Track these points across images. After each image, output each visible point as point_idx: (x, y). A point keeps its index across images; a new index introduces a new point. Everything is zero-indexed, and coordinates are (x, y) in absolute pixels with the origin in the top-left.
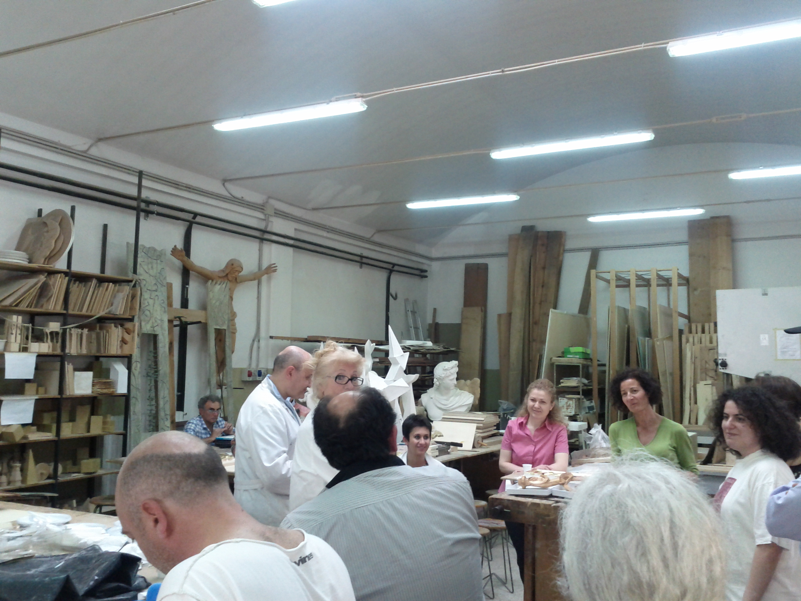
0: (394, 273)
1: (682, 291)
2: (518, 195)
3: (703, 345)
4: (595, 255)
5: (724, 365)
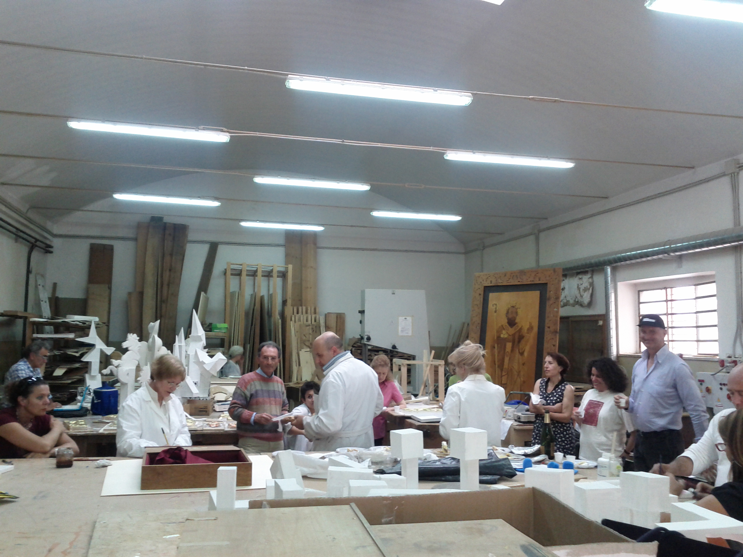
0: (37, 248)
1: (279, 281)
2: (220, 202)
3: (301, 322)
4: (214, 248)
5: (369, 339)
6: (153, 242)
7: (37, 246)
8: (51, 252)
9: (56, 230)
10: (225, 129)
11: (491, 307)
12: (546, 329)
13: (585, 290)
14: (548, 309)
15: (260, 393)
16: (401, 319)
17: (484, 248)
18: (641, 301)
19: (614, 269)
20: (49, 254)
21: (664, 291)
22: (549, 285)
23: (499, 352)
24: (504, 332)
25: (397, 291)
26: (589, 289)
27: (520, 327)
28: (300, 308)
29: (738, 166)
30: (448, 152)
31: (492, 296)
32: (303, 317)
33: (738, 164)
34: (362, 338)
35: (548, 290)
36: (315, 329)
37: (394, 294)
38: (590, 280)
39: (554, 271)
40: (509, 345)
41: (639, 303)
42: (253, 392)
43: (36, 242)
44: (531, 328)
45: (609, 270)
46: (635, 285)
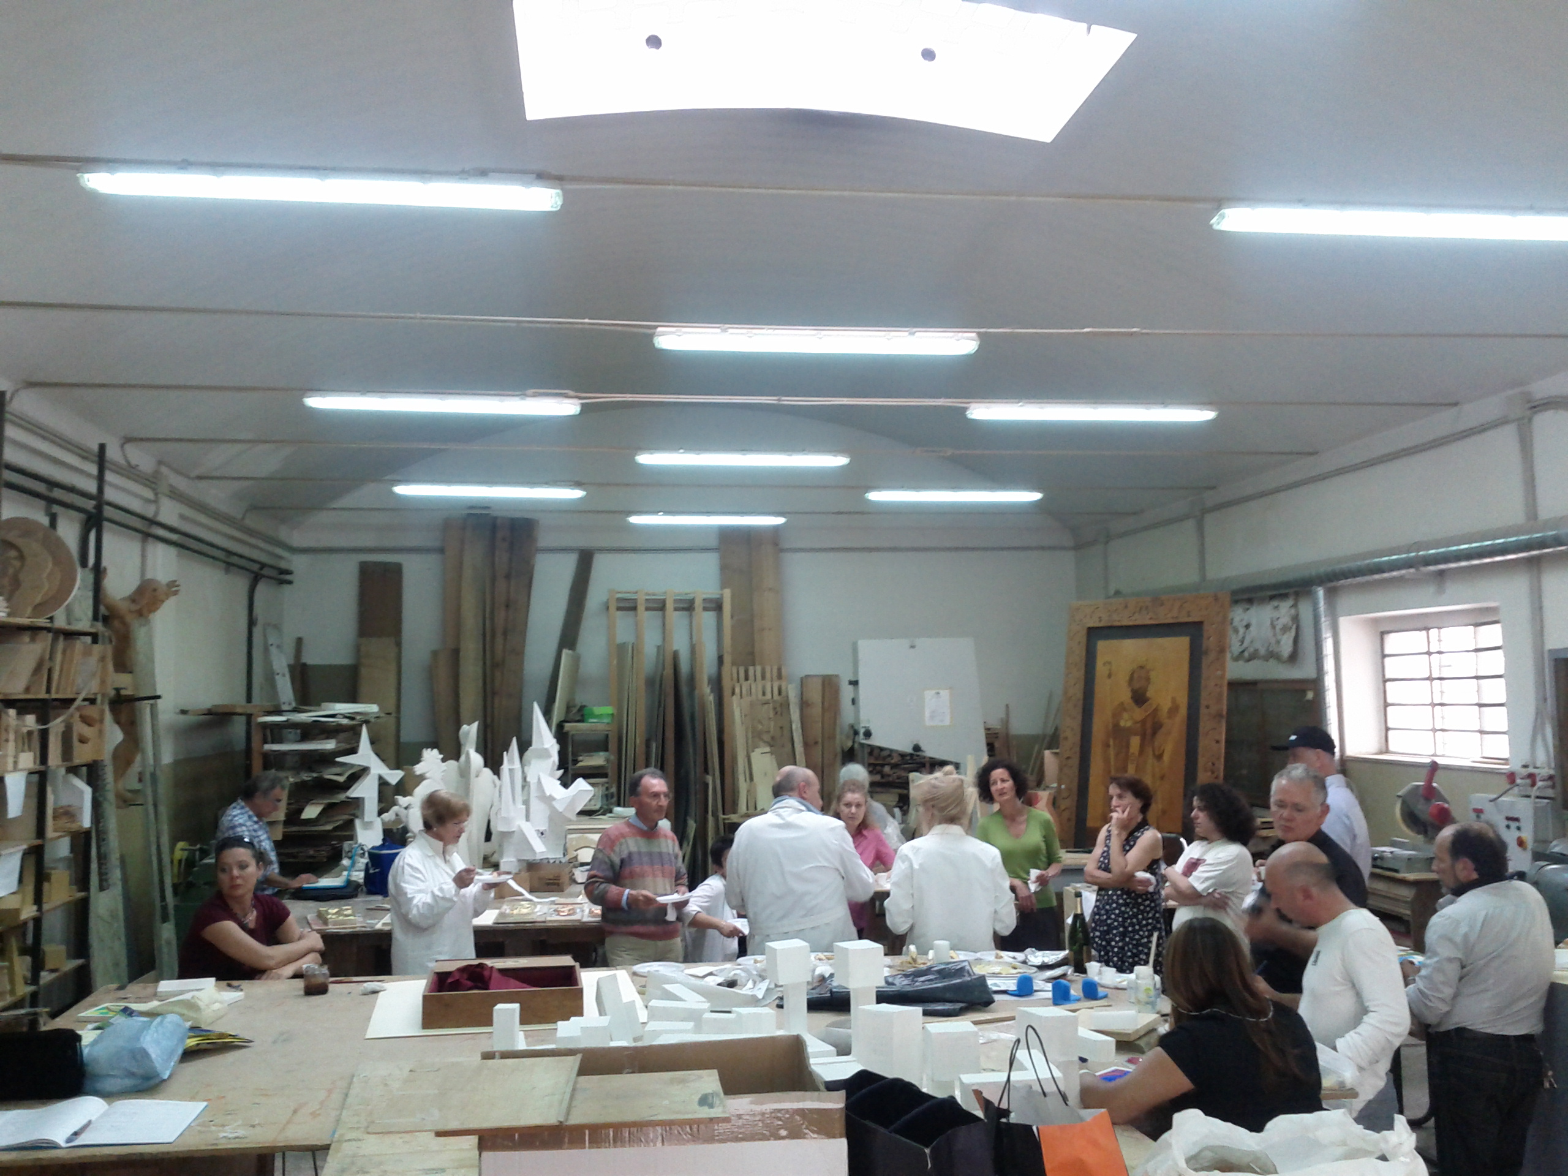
0: (263, 579)
1: (708, 619)
2: (585, 490)
3: (754, 697)
4: (586, 560)
5: (868, 734)
6: (474, 557)
7: (263, 576)
8: (290, 582)
9: (297, 539)
10: (571, 393)
11: (1100, 668)
12: (1203, 711)
13: (1285, 629)
14: (1205, 672)
15: (635, 858)
16: (929, 694)
17: (1109, 538)
18: (1387, 652)
19: (1331, 593)
20: (286, 587)
21: (1424, 632)
22: (1206, 627)
23: (1117, 755)
24: (1126, 715)
25: (921, 642)
26: (1291, 628)
27: (1154, 707)
28: (751, 669)
29: (1529, 405)
30: (973, 406)
31: (1102, 646)
32: (757, 688)
33: (1529, 402)
34: (856, 733)
35: (1205, 635)
36: (779, 709)
37: (913, 647)
38: (1293, 611)
39: (1216, 599)
40: (1135, 741)
41: (1384, 656)
42: (625, 855)
43: (261, 569)
44: (1174, 710)
45: (1321, 592)
46: (1376, 621)
